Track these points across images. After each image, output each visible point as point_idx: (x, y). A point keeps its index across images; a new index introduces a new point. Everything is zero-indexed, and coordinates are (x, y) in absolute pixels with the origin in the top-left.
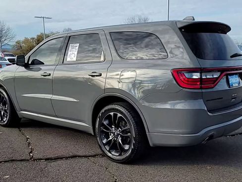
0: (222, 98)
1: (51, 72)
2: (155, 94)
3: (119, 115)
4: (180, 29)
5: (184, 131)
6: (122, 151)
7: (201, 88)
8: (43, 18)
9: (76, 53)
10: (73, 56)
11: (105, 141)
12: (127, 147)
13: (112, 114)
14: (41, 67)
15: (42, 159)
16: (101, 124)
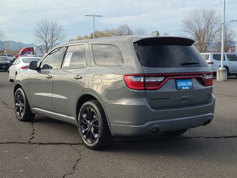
0: (169, 98)
1: (52, 75)
2: (113, 92)
3: (92, 110)
4: (135, 43)
5: (132, 122)
6: (94, 139)
7: (145, 89)
8: (94, 16)
9: (70, 60)
10: (68, 62)
11: (83, 132)
12: (96, 136)
13: (88, 109)
14: (50, 71)
15: (36, 143)
16: (82, 118)
